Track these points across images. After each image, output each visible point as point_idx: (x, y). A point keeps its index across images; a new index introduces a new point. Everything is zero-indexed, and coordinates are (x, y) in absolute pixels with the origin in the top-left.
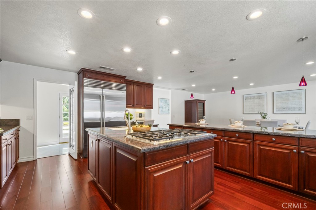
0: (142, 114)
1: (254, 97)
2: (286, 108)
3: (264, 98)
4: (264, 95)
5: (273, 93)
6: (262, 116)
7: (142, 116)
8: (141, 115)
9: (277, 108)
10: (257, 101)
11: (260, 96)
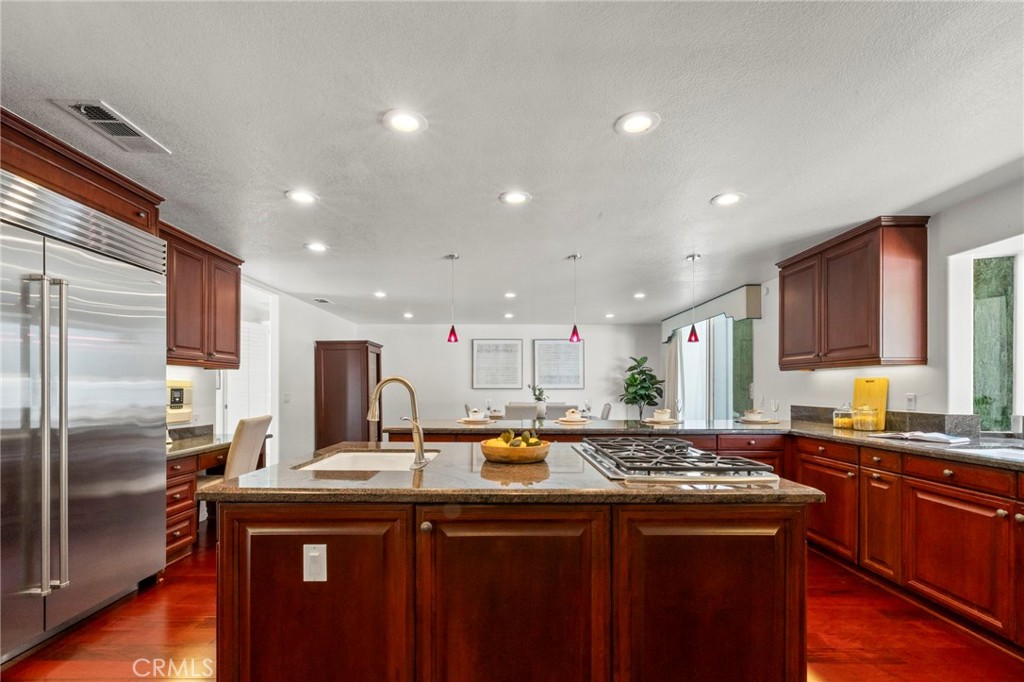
0: (180, 390)
1: (497, 346)
2: (556, 377)
3: (517, 351)
4: (516, 345)
5: (534, 341)
6: (535, 394)
7: (181, 402)
8: (177, 398)
9: (540, 377)
10: (502, 356)
11: (510, 346)
